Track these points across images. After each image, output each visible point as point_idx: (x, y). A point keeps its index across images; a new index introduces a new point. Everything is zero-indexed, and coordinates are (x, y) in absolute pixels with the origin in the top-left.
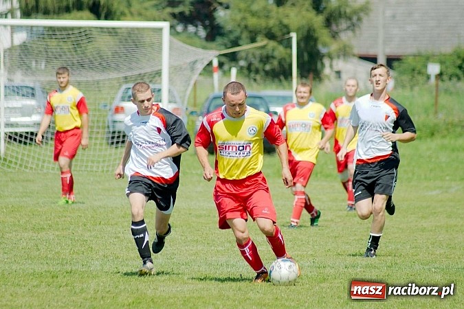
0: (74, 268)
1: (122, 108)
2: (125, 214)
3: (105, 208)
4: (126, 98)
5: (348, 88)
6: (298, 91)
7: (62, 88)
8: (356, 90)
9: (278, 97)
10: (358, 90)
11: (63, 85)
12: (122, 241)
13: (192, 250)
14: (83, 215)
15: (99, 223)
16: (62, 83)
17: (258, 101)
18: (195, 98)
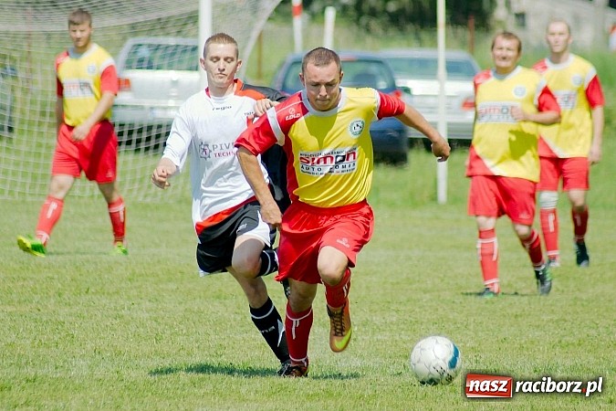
0: (40, 373)
1: (127, 82)
2: (134, 274)
3: (96, 263)
4: (135, 64)
5: (552, 39)
6: (497, 45)
7: (79, 49)
8: (567, 41)
9: (411, 61)
10: (571, 41)
11: (81, 44)
12: (128, 323)
13: (254, 340)
14: (56, 276)
15: (84, 291)
16: (78, 40)
17: (374, 69)
18: (260, 63)
